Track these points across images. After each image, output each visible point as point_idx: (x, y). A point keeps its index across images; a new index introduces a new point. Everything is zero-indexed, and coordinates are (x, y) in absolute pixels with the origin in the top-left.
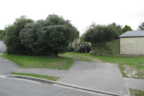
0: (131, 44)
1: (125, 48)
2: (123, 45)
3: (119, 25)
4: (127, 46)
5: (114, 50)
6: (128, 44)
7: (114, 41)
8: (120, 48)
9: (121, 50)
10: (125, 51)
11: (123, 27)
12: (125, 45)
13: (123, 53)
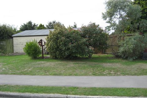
0: (23, 43)
1: (18, 47)
2: (16, 44)
3: (35, 24)
4: (19, 44)
5: (8, 49)
6: (21, 43)
7: (8, 41)
8: (13, 47)
9: (14, 49)
10: (18, 50)
11: (38, 26)
12: (17, 44)
13: (17, 52)
